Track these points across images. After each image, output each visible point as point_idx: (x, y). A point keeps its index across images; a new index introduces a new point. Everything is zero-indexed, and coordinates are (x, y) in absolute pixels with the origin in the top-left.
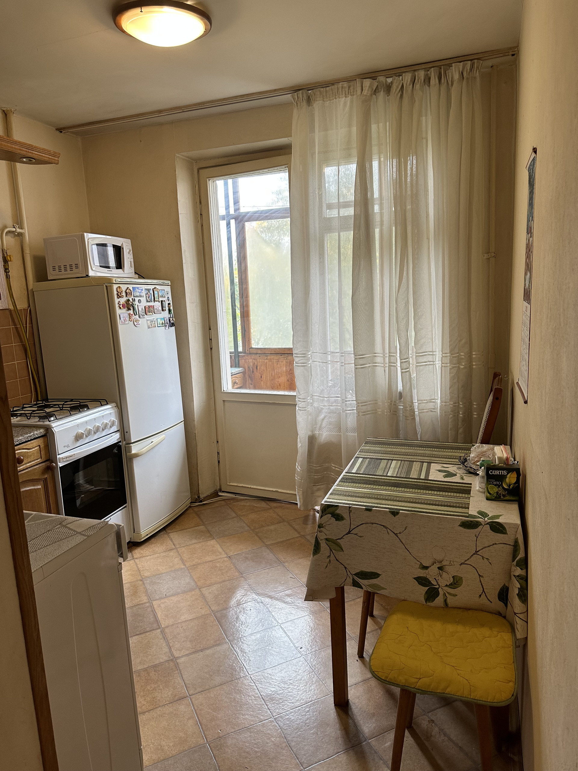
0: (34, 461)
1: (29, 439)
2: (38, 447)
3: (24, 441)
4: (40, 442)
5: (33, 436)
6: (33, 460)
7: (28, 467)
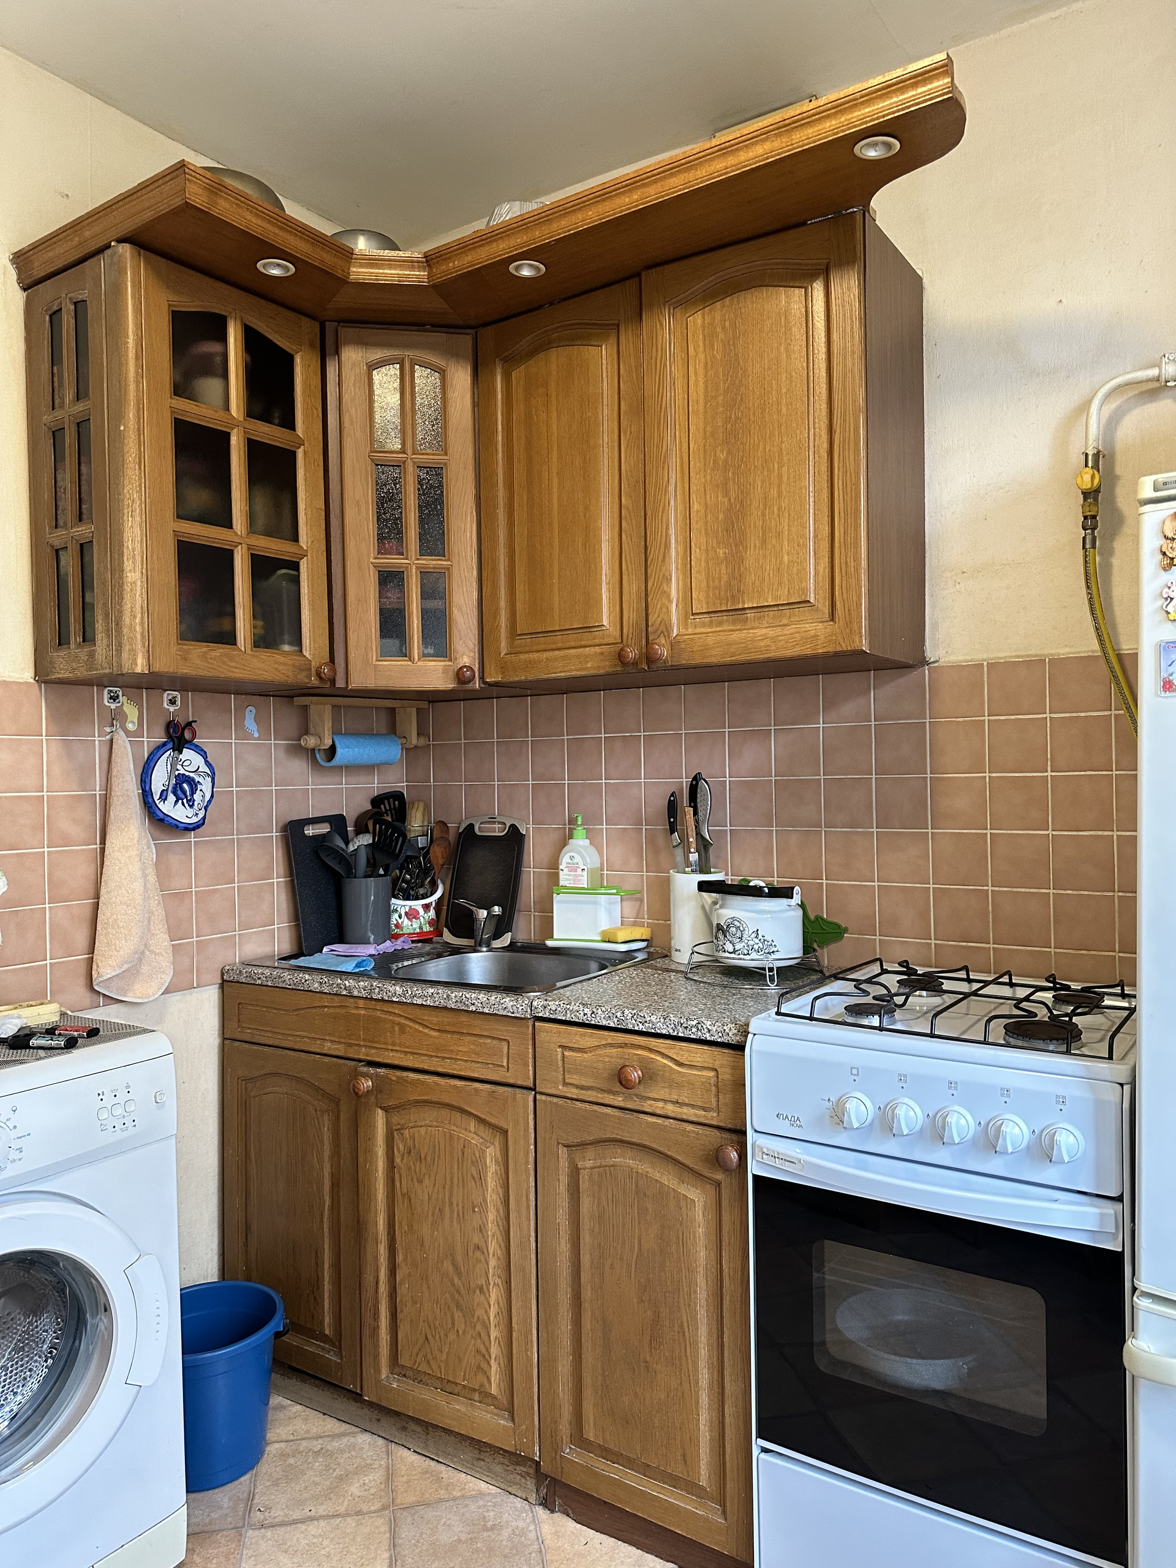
0: (693, 1106)
1: (680, 1035)
2: (712, 1074)
3: (664, 1032)
4: (721, 1059)
5: (694, 1030)
6: (687, 1101)
7: (670, 1114)
